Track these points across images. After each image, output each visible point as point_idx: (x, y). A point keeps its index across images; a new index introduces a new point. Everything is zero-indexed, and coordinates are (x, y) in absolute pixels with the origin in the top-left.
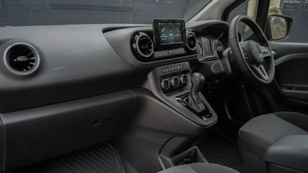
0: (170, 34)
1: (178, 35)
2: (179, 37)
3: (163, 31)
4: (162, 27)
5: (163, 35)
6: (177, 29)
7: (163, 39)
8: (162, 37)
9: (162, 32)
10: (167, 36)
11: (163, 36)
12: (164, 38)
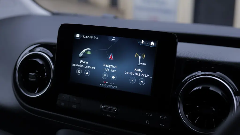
0: (104, 65)
1: (139, 75)
2: (138, 78)
3: (85, 53)
4: (83, 44)
5: (81, 61)
6: (136, 55)
7: (79, 72)
8: (78, 65)
9: (81, 54)
10: (93, 68)
11: (80, 66)
12: (83, 70)
